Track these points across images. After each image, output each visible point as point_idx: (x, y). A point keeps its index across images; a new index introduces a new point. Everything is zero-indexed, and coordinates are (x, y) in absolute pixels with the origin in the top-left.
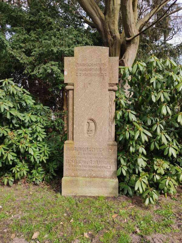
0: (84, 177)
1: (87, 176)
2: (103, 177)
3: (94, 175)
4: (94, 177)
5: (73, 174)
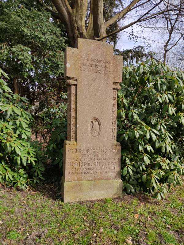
0: (88, 180)
1: (91, 179)
3: (98, 177)
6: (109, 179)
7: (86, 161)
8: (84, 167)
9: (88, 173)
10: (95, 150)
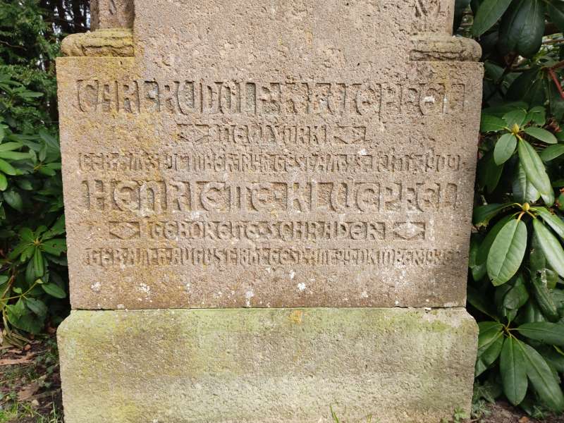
0: (227, 305)
1: (250, 294)
2: (365, 294)
3: (302, 286)
4: (304, 301)
5: (145, 289)
6: (379, 301)
7: (209, 172)
8: (196, 214)
9: (232, 256)
10: (275, 95)
